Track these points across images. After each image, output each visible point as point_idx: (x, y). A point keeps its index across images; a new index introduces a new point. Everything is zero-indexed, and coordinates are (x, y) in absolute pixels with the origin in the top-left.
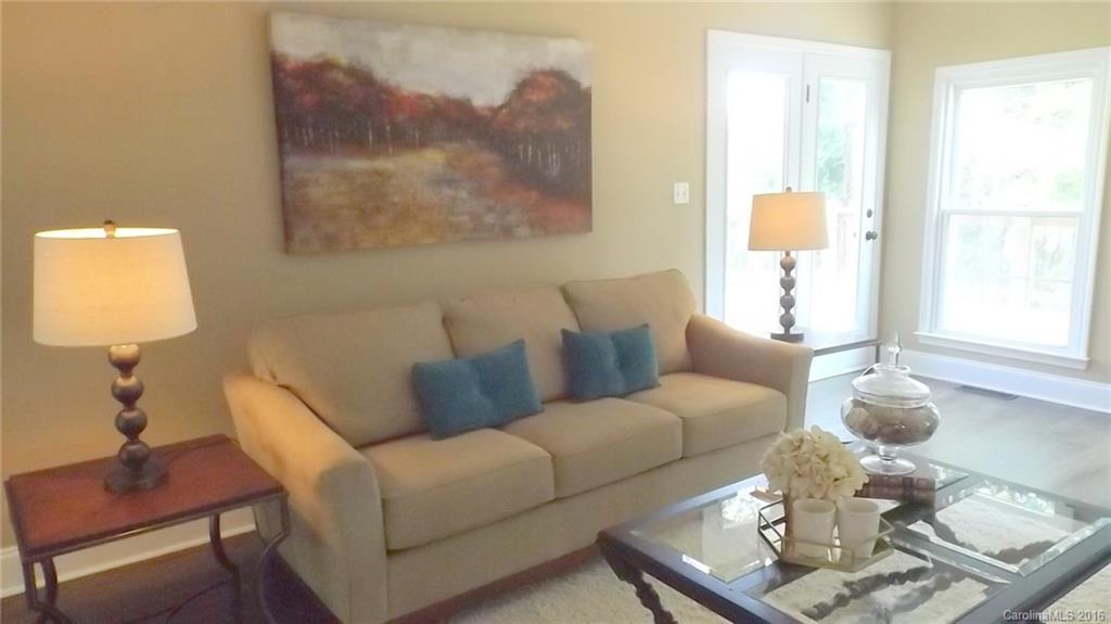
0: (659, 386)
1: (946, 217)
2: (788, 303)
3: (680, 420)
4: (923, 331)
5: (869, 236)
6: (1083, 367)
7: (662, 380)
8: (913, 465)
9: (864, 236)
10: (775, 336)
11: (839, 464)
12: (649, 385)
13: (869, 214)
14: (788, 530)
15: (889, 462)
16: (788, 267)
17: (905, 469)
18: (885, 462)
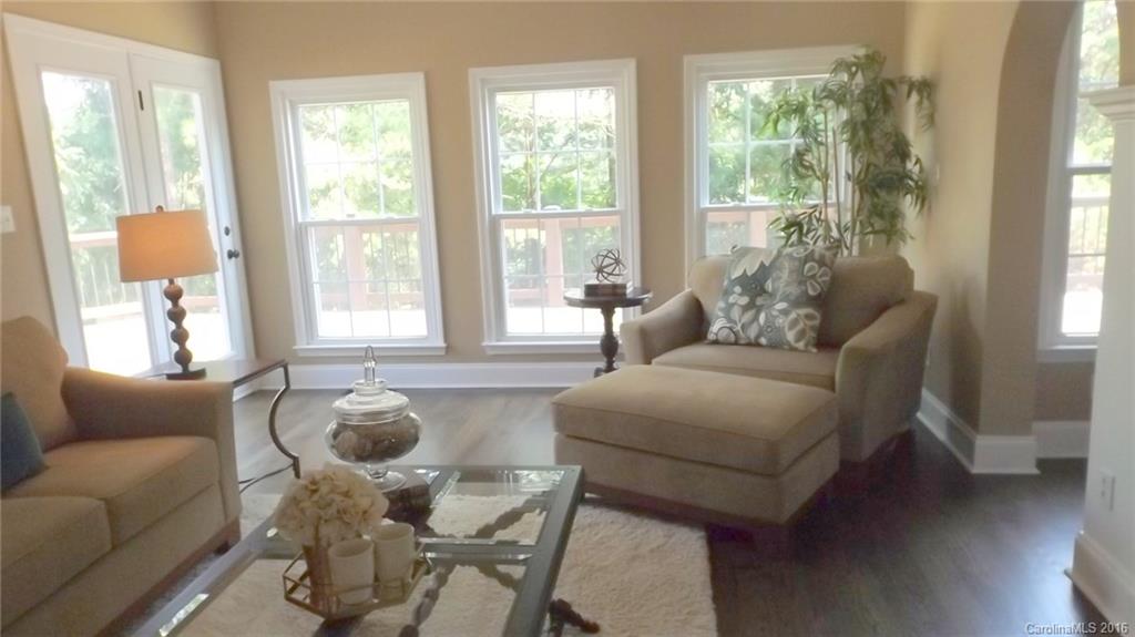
0: (47, 468)
1: (303, 230)
2: (180, 337)
3: (102, 502)
4: (302, 344)
5: (231, 255)
6: (443, 353)
7: (50, 459)
8: (400, 476)
9: (226, 255)
10: (171, 377)
11: (362, 496)
12: (36, 470)
13: (227, 232)
14: (314, 583)
15: (382, 480)
16: (174, 295)
17: (398, 481)
18: (377, 480)
